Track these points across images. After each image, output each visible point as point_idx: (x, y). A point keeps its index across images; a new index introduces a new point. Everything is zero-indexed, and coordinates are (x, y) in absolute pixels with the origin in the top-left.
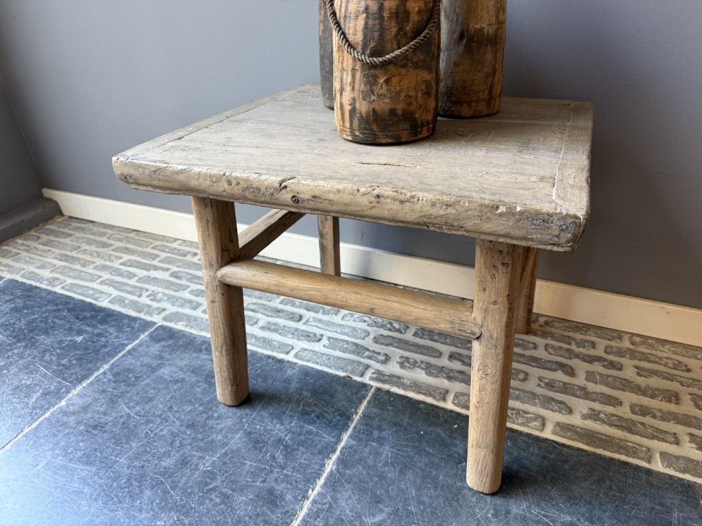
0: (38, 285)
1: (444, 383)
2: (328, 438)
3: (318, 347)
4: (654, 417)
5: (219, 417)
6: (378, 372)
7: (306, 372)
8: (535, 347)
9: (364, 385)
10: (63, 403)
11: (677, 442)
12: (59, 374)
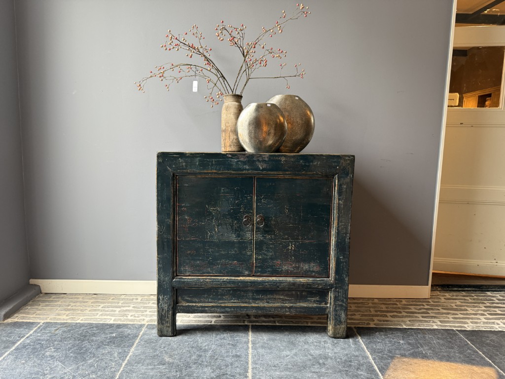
0: (65, 321)
2: (245, 340)
3: (220, 319)
5: (201, 343)
9: (246, 325)
10: (131, 354)
12: (118, 346)
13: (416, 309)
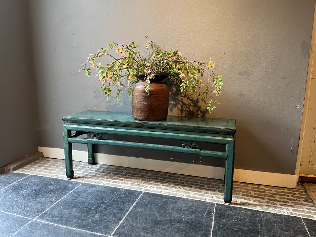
0: (42, 176)
1: (161, 190)
3: (128, 185)
4: (209, 194)
6: (145, 189)
7: (126, 190)
8: (183, 183)
9: (141, 191)
10: (62, 198)
11: (212, 198)
12: (59, 193)
13: (279, 198)
